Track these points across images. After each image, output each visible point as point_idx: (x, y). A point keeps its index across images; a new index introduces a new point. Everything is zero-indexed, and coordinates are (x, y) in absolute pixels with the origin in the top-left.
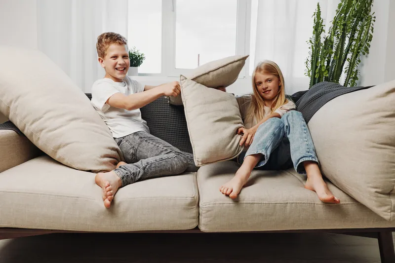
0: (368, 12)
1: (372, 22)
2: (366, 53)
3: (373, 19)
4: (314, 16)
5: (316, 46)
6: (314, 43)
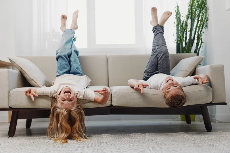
0: (206, 5)
1: (208, 10)
2: (206, 28)
3: (208, 9)
4: (175, 9)
5: (177, 25)
6: (176, 24)
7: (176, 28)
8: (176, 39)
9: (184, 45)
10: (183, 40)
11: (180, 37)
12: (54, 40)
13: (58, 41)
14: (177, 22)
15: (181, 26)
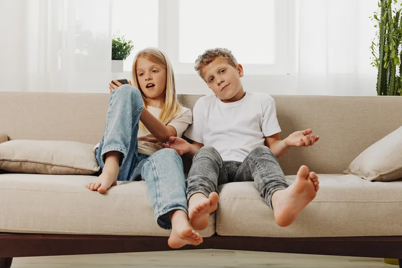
5: (382, 24)
6: (380, 19)
7: (378, 29)
8: (378, 57)
9: (398, 74)
10: (395, 61)
11: (389, 52)
12: (78, 51)
13: (85, 53)
14: (382, 15)
15: (392, 26)
